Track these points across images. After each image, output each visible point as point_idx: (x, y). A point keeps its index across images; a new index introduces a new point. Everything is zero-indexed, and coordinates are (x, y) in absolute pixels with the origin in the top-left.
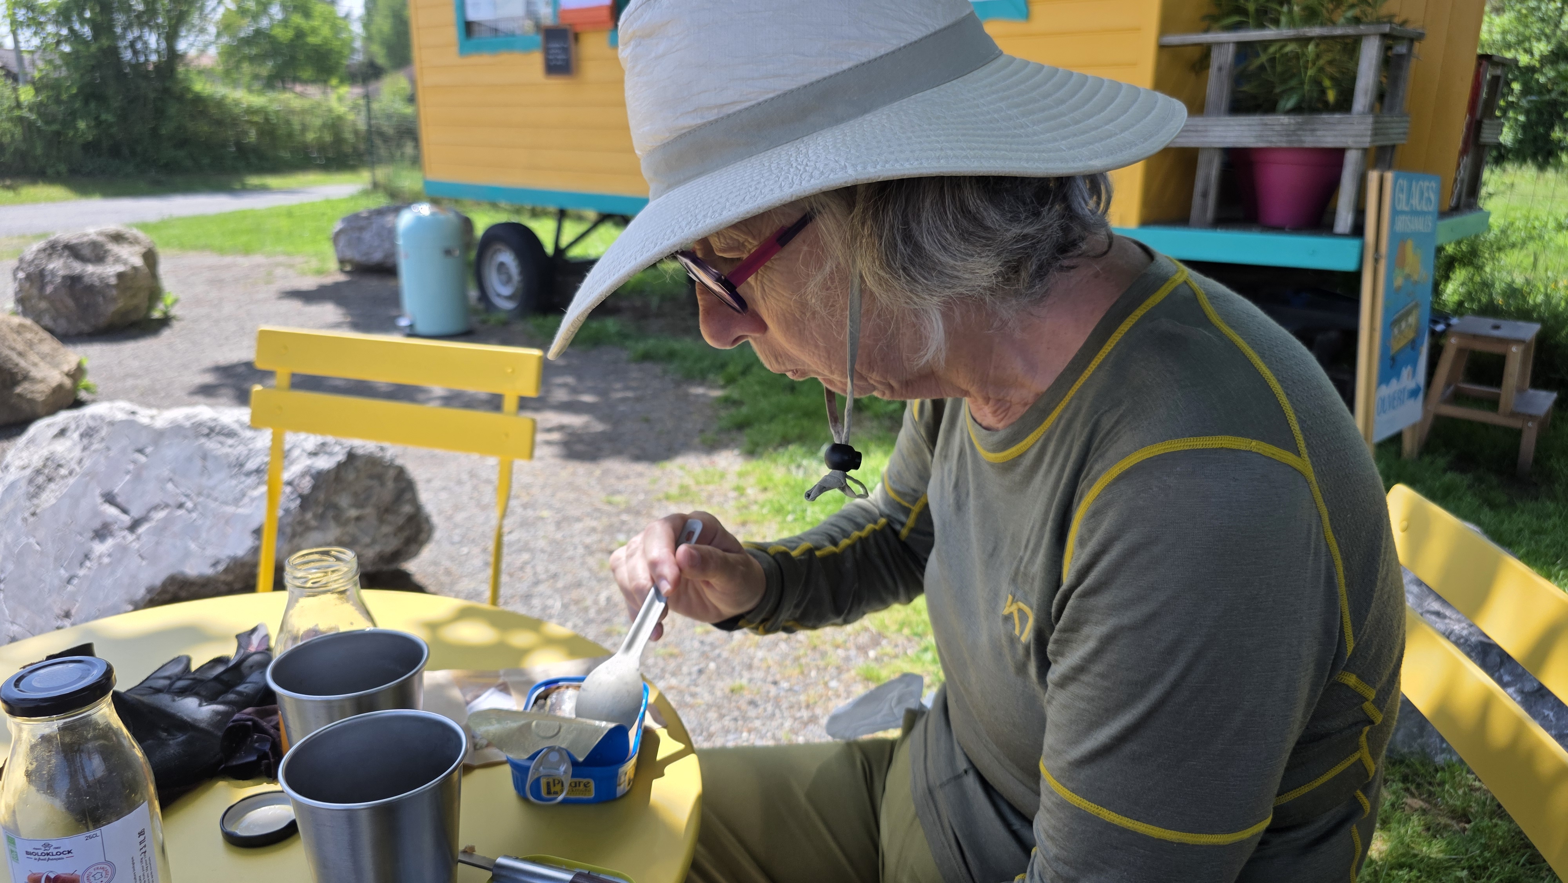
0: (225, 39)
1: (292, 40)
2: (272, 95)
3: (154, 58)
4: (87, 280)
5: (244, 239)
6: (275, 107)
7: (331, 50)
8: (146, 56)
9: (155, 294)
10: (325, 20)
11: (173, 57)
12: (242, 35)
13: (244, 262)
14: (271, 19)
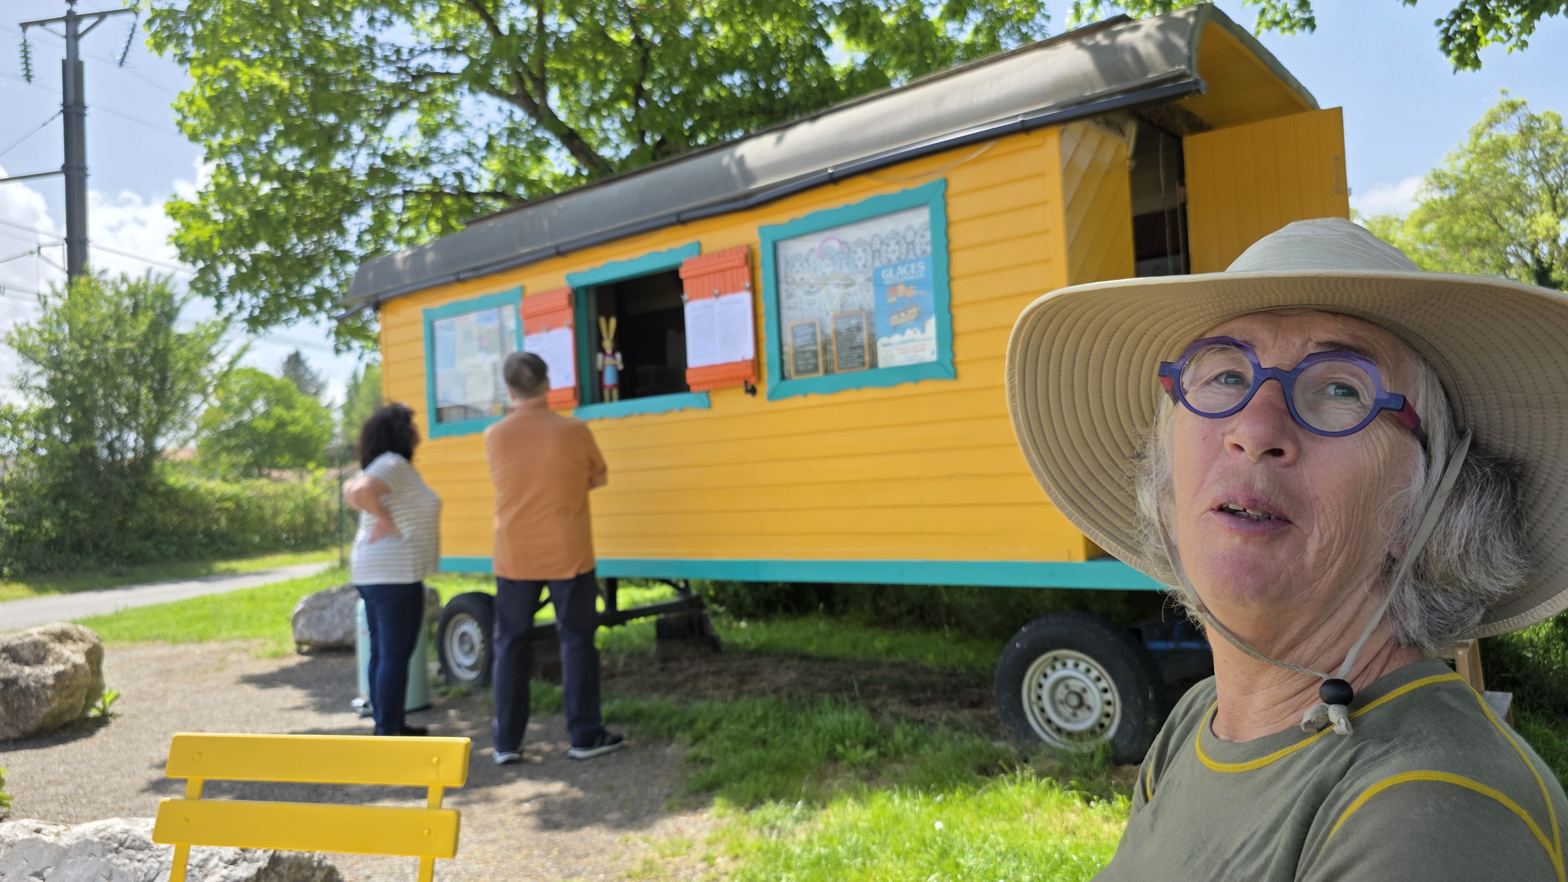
0: (205, 433)
1: (272, 431)
2: (245, 482)
3: (130, 455)
4: (22, 683)
5: (200, 626)
6: (248, 493)
7: (310, 437)
8: (122, 454)
9: (95, 691)
10: (307, 410)
11: (151, 453)
12: (223, 428)
13: (197, 650)
14: (254, 413)
